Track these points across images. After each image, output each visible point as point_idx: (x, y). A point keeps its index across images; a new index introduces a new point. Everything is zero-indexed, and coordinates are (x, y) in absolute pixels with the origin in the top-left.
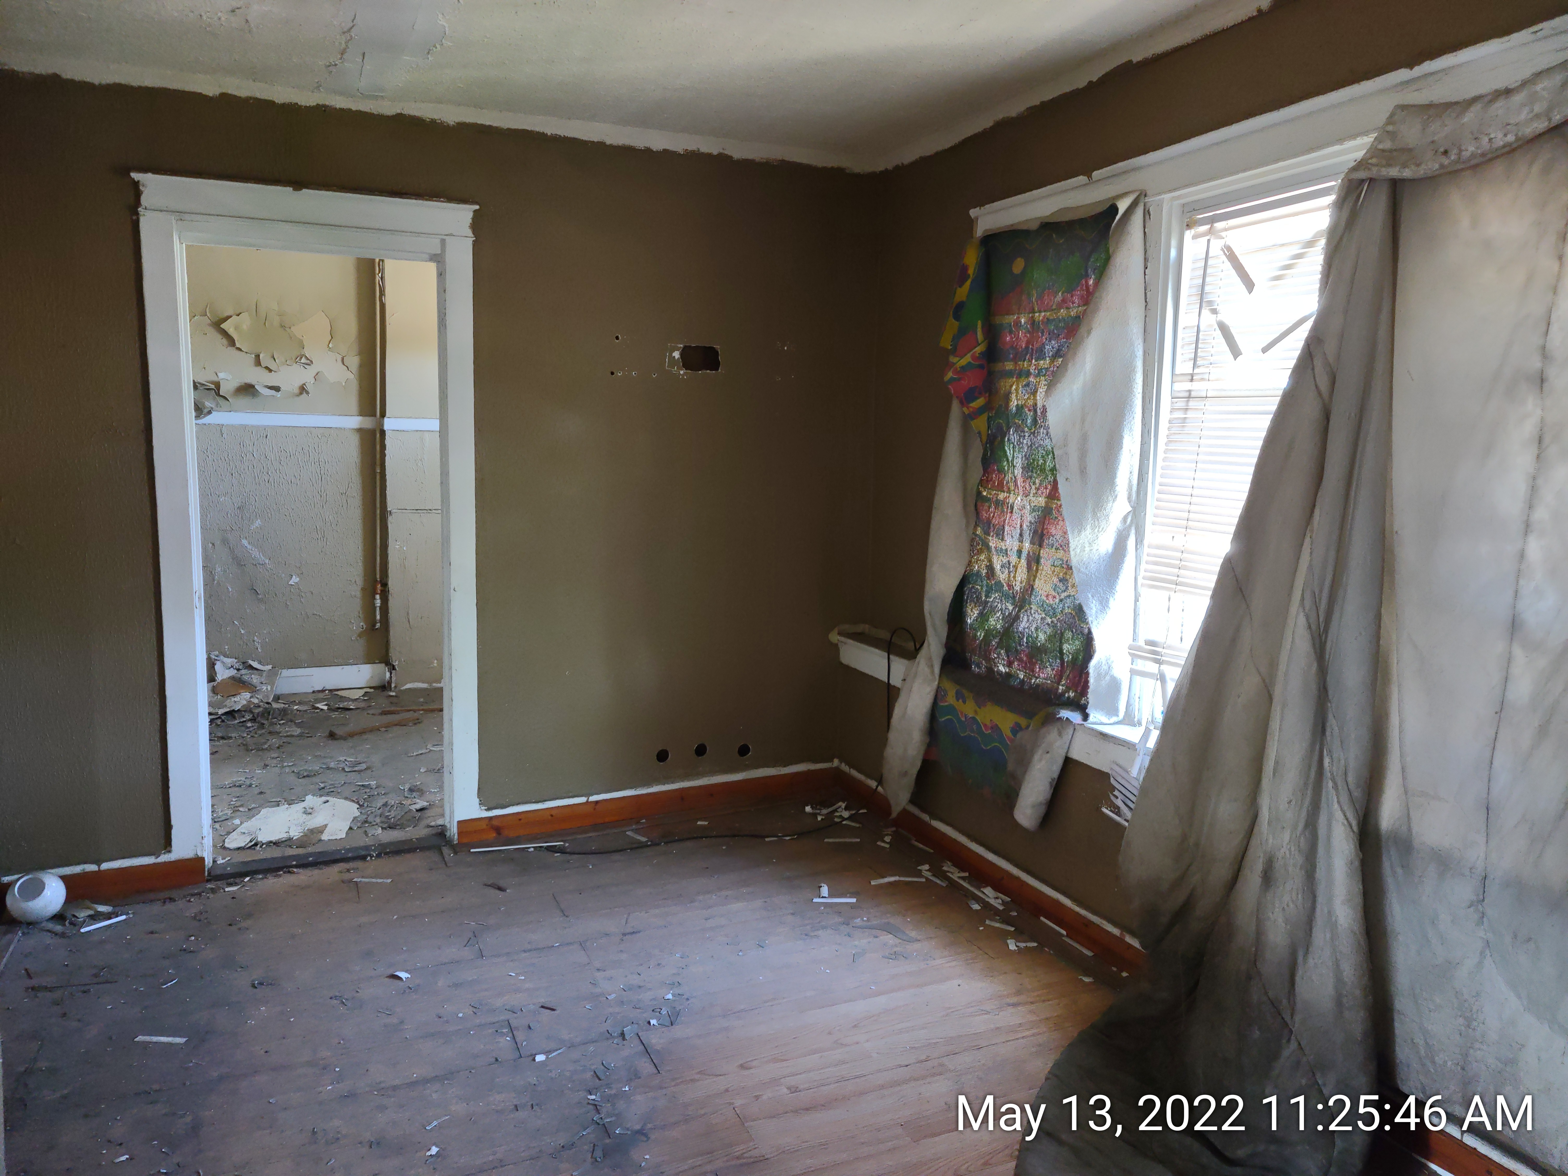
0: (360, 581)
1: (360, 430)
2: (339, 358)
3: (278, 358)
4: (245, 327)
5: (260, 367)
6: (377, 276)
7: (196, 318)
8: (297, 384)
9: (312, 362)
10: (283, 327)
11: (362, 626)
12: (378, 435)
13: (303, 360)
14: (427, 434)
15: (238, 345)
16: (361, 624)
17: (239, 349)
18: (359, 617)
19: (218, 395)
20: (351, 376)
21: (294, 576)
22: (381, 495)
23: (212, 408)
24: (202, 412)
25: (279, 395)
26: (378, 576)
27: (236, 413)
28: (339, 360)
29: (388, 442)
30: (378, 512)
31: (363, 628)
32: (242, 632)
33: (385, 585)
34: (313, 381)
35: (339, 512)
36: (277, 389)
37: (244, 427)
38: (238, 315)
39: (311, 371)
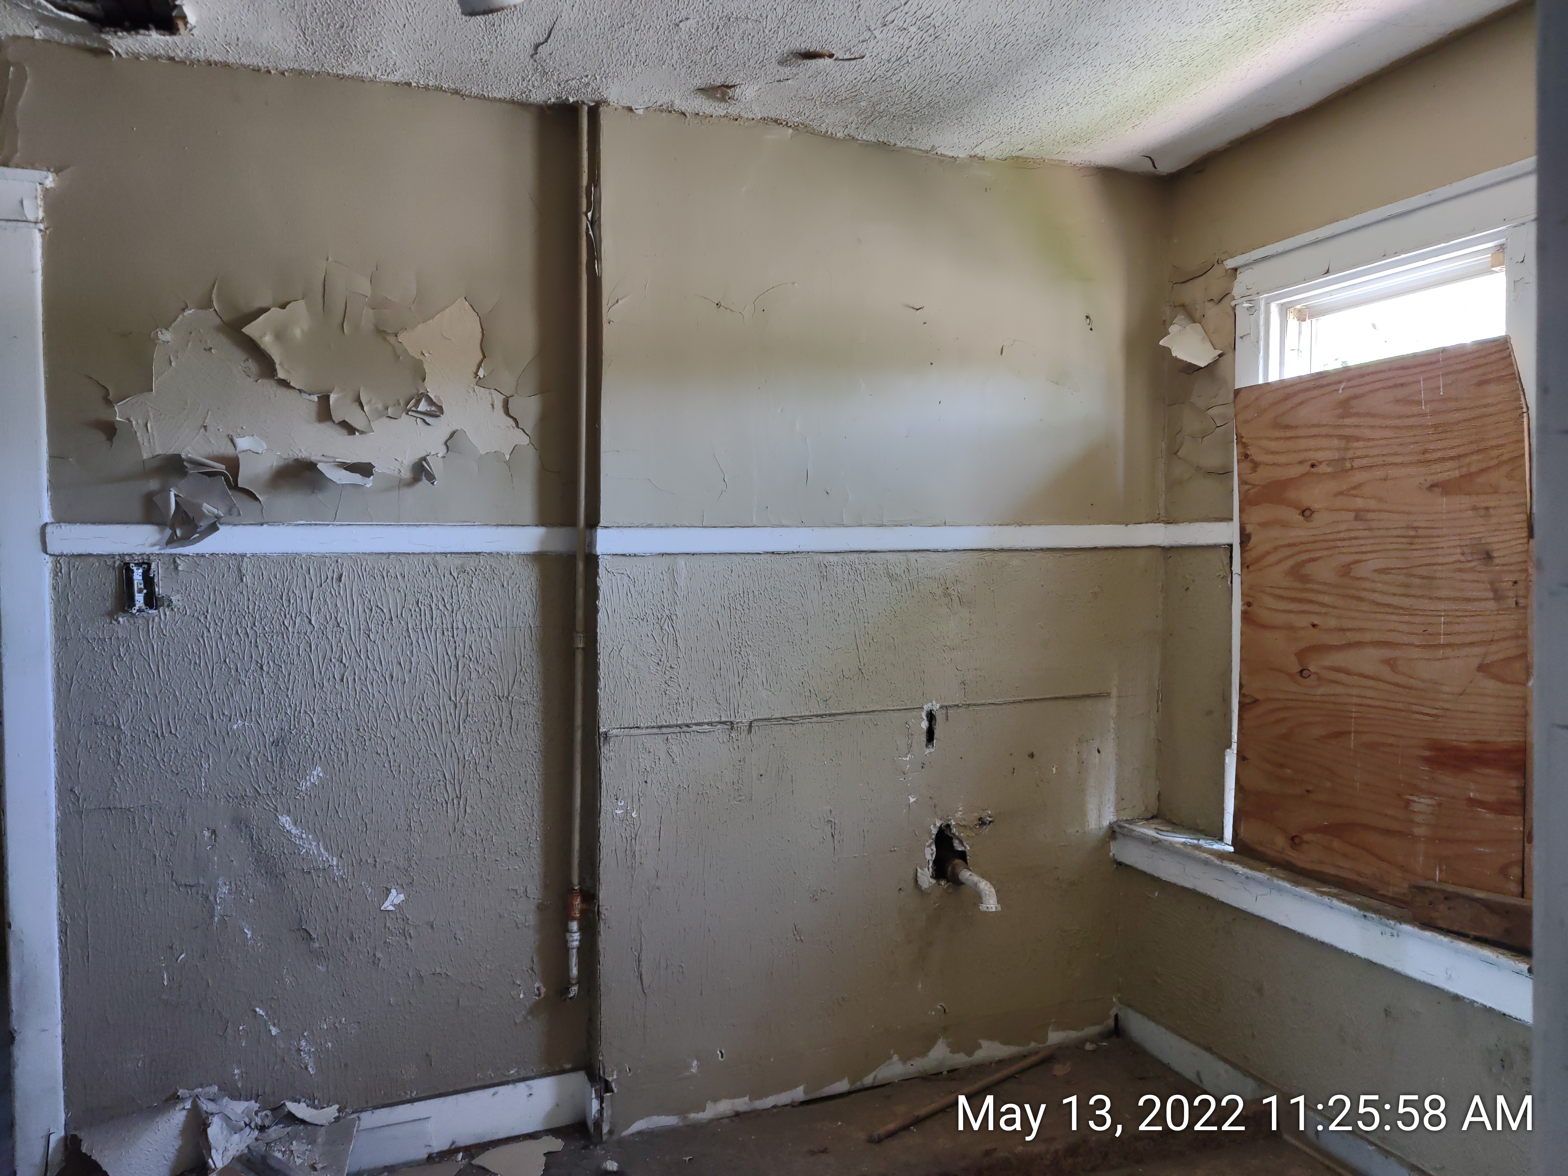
0: (534, 890)
1: (539, 558)
2: (499, 400)
3: (369, 402)
4: (297, 332)
5: (329, 423)
6: (584, 218)
7: (187, 313)
8: (409, 459)
9: (441, 409)
10: (380, 332)
11: (538, 989)
12: (581, 566)
13: (423, 406)
14: (681, 561)
15: (281, 374)
16: (537, 985)
17: (284, 384)
18: (532, 969)
19: (234, 486)
20: (524, 440)
21: (393, 891)
22: (584, 699)
23: (218, 517)
24: (196, 527)
25: (369, 482)
26: (576, 880)
27: (272, 528)
28: (499, 404)
29: (604, 581)
30: (578, 735)
31: (539, 995)
32: (274, 1032)
33: (590, 896)
34: (442, 451)
35: (493, 739)
36: (365, 469)
37: (290, 559)
38: (283, 306)
39: (441, 428)
